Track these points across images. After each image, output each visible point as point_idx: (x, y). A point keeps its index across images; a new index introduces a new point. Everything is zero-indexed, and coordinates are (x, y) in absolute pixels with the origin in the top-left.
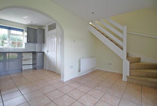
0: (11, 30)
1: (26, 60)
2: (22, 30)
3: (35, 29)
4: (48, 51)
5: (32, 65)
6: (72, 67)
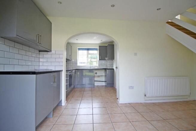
0: (89, 51)
1: (99, 77)
2: (96, 49)
3: (106, 46)
4: (117, 68)
5: (104, 82)
6: (131, 87)
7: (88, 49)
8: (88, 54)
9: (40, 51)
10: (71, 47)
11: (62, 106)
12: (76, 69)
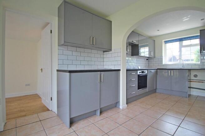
7: (181, 40)
8: (181, 46)
9: (104, 52)
10: (154, 41)
11: (119, 108)
12: (158, 69)
